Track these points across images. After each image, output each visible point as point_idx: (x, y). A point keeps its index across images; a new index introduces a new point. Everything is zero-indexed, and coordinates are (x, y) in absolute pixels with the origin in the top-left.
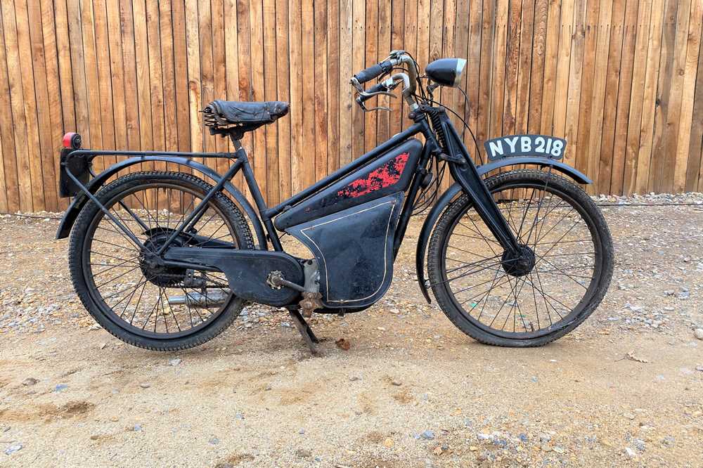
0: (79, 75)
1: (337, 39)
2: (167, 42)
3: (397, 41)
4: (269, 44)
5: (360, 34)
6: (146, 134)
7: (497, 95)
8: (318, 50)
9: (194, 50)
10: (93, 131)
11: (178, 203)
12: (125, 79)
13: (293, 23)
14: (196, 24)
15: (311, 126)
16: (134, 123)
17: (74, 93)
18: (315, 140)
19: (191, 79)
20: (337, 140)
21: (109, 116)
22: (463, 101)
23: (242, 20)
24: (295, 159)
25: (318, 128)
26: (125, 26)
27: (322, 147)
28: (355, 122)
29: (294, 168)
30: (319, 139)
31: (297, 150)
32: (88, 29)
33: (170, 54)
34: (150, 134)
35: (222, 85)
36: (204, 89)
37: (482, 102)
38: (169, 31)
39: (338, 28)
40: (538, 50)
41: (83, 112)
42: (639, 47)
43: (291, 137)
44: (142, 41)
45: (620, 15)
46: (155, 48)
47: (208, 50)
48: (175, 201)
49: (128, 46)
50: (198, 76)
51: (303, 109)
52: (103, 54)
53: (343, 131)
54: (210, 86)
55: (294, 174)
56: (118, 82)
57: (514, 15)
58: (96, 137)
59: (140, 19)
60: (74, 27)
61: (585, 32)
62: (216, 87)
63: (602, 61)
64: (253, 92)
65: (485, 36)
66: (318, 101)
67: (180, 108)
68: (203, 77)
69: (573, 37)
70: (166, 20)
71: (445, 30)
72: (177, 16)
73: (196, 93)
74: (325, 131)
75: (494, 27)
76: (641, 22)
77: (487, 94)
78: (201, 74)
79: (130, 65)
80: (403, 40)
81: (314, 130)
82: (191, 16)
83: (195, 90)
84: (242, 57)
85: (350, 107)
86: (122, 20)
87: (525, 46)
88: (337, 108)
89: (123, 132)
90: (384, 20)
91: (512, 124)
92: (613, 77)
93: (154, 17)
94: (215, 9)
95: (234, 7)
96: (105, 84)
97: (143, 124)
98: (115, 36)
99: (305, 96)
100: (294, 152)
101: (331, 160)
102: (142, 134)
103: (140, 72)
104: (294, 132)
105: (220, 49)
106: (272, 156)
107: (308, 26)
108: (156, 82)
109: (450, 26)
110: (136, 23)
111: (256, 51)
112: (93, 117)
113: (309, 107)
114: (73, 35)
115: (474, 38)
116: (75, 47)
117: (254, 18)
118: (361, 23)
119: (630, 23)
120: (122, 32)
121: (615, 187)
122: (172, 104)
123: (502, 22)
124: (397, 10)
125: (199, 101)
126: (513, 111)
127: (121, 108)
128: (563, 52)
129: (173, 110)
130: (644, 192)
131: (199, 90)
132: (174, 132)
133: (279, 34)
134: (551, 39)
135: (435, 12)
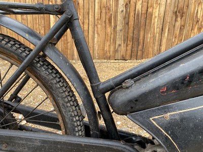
6: (30, 22)
7: (192, 7)
15: (104, 20)
16: (25, 17)
18: (105, 27)
20: (115, 27)
22: (175, 10)
24: (96, 35)
25: (107, 21)
27: (109, 30)
28: (125, 18)
29: (96, 39)
30: (108, 26)
31: (97, 31)
34: (32, 22)
37: (185, 10)
43: (95, 25)
51: (101, 12)
53: (118, 23)
55: (95, 42)
64: (78, 4)
66: (108, 8)
74: (110, 22)
77: (188, 6)
81: (105, 22)
85: (122, 11)
88: (116, 12)
91: (198, 21)
99: (102, 6)
100: (96, 32)
101: (112, 36)
102: (29, 22)
104: (96, 23)
113: (104, 11)
126: (199, 15)
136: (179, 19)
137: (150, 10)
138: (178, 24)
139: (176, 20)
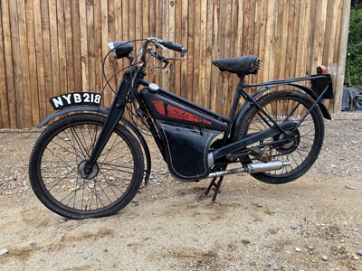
0: (16, 51)
2: (69, 35)
3: (191, 40)
5: (172, 35)
9: (84, 41)
10: (25, 82)
12: (44, 54)
13: (138, 28)
14: (85, 26)
16: (49, 79)
17: (13, 61)
19: (82, 55)
21: (35, 75)
23: (111, 25)
26: (44, 25)
28: (170, 80)
32: (22, 26)
33: (71, 42)
34: (58, 84)
35: (100, 59)
36: (90, 61)
38: (70, 29)
39: (161, 32)
40: (256, 47)
41: (19, 72)
42: (299, 48)
44: (54, 33)
45: (291, 32)
46: (62, 38)
47: (92, 40)
49: (46, 36)
50: (86, 54)
52: (31, 40)
54: (93, 59)
56: (40, 55)
57: (245, 30)
58: (27, 86)
59: (53, 22)
60: (13, 24)
61: (276, 40)
62: (96, 60)
63: (284, 54)
64: (117, 64)
65: (232, 39)
66: (151, 69)
67: (76, 71)
68: (89, 54)
69: (271, 42)
70: (68, 23)
71: (213, 35)
72: (74, 21)
73: (85, 63)
75: (236, 35)
76: (300, 36)
78: (88, 53)
79: (47, 47)
80: (193, 39)
82: (83, 22)
83: (84, 61)
85: (167, 73)
86: (43, 21)
87: (250, 45)
89: (43, 84)
90: (184, 29)
92: (288, 61)
93: (61, 21)
94: (96, 18)
95: (107, 18)
96: (32, 57)
97: (55, 79)
98: (38, 30)
102: (54, 85)
103: (53, 51)
105: (99, 40)
107: (146, 30)
108: (62, 56)
109: (216, 33)
110: (51, 23)
112: (24, 75)
113: (147, 72)
114: (13, 29)
115: (227, 40)
116: (14, 35)
117: (117, 25)
118: (173, 30)
119: (295, 36)
120: (43, 28)
122: (72, 69)
123: (240, 33)
125: (87, 67)
127: (41, 70)
128: (267, 48)
129: (72, 72)
131: (87, 61)
132: (73, 84)
134: (262, 39)
135: (209, 26)
136: (226, 80)
137: (196, 71)
138: (226, 85)
139: (223, 82)
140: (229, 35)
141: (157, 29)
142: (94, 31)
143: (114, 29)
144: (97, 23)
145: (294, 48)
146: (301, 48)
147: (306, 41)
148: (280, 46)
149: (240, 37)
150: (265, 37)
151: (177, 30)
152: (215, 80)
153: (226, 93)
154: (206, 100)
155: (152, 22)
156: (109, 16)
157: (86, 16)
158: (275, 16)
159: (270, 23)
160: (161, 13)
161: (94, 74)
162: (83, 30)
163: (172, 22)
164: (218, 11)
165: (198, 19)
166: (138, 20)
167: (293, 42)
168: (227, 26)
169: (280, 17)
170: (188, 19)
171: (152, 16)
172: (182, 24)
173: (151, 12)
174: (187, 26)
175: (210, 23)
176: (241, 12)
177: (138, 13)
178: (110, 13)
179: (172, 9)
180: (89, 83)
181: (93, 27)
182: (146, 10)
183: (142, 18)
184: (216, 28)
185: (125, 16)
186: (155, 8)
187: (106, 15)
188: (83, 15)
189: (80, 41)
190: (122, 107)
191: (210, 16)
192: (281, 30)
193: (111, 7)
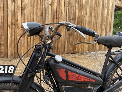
1: (45, 18)
2: (2, 15)
3: (57, 20)
4: (29, 18)
5: (50, 18)
8: (41, 20)
11: (3, 55)
13: (35, 14)
14: (10, 11)
19: (8, 24)
23: (23, 11)
33: (3, 18)
35: (17, 26)
36: (12, 27)
38: (3, 12)
39: (45, 16)
40: (82, 24)
42: (97, 26)
45: (95, 20)
47: (14, 18)
48: (2, 55)
50: (10, 23)
54: (14, 26)
57: (79, 18)
61: (90, 22)
62: (15, 27)
63: (92, 28)
65: (74, 21)
67: (5, 31)
68: (12, 24)
69: (88, 23)
70: (2, 9)
72: (5, 8)
73: (10, 28)
76: (98, 21)
82: (9, 9)
83: (9, 27)
84: (22, 20)
87: (80, 24)
90: (55, 15)
94: (16, 8)
95: (21, 8)
105: (17, 18)
106: (29, 43)
107: (39, 15)
109: (67, 18)
111: (26, 19)
117: (26, 11)
118: (50, 16)
121: (94, 50)
123: (77, 19)
124: (58, 14)
125: (11, 30)
128: (86, 25)
129: (3, 32)
130: (98, 51)
131: (11, 27)
132: (3, 37)
133: (32, 16)
134: (85, 23)
135: (65, 15)
140: (73, 19)
141: (43, 15)
142: (14, 14)
143: (24, 13)
144: (16, 10)
145: (96, 26)
146: (98, 26)
147: (100, 23)
148: (91, 25)
149: (76, 20)
150: (86, 21)
151: (52, 16)
152: (67, 37)
153: (71, 42)
154: (63, 45)
155: (41, 12)
156: (22, 8)
157: (11, 6)
158: (89, 13)
159: (87, 16)
160: (45, 8)
161: (14, 33)
162: (9, 13)
163: (50, 12)
164: (69, 9)
165: (61, 12)
166: (35, 10)
167: (95, 23)
168: (72, 16)
169: (91, 13)
170: (56, 11)
171: (41, 9)
172: (54, 13)
173: (41, 7)
174: (56, 14)
175: (65, 14)
176: (77, 11)
177: (35, 7)
178: (23, 6)
179: (50, 7)
180: (11, 37)
181: (14, 11)
182: (39, 6)
183: (37, 9)
184: (68, 16)
185: (29, 8)
186: (43, 6)
187: (21, 7)
188: (9, 6)
189: (7, 18)
190: (32, 77)
191: (65, 11)
192: (91, 19)
193: (23, 3)
